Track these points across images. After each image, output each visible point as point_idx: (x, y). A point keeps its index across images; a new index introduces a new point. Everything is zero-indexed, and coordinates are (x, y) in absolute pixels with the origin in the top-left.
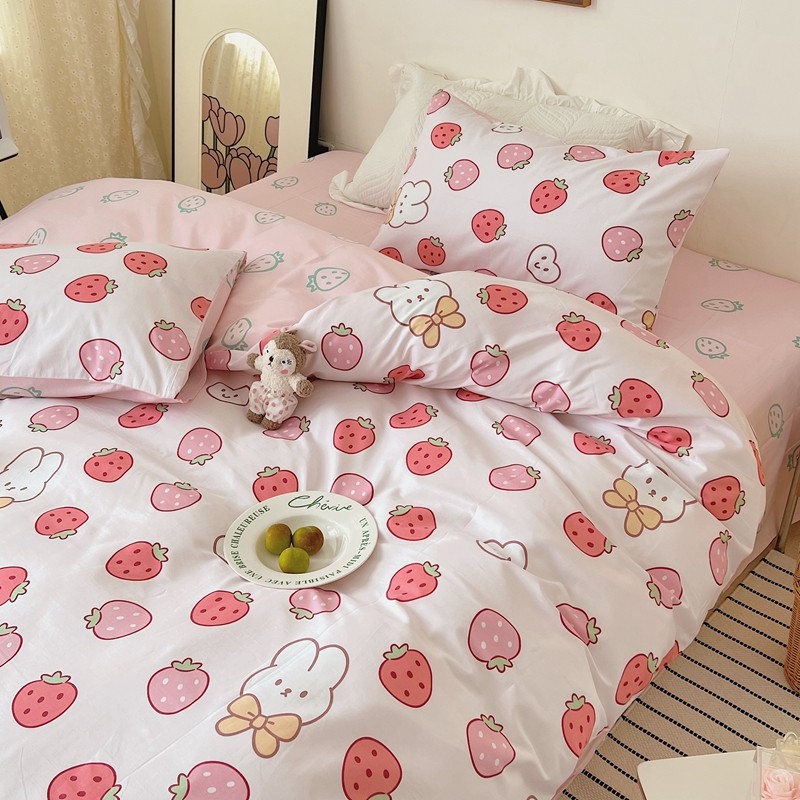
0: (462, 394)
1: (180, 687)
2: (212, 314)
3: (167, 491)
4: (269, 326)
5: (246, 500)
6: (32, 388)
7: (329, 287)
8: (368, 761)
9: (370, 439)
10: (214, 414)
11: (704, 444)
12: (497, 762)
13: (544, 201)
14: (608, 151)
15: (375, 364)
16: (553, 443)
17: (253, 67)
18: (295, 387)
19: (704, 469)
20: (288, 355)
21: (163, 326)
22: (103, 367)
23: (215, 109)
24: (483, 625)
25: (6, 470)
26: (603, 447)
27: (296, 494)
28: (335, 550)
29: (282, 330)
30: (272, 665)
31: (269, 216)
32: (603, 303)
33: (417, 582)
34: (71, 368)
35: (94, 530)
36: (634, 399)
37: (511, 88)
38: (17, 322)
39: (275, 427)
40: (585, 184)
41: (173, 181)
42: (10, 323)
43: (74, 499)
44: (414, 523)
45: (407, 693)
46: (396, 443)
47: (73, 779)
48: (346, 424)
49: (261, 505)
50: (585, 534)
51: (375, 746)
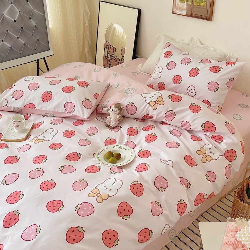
0: (163, 123)
1: (81, 185)
2: (99, 98)
3: (83, 141)
4: (113, 102)
5: (103, 145)
6: (52, 114)
7: (131, 93)
8: (124, 207)
9: (137, 133)
10: (97, 123)
11: (227, 140)
12: (158, 213)
13: (193, 74)
14: (213, 61)
15: (140, 113)
16: (185, 137)
17: (121, 34)
18: (118, 118)
19: (226, 147)
20: (117, 109)
21: (86, 100)
22: (70, 110)
23: (108, 45)
24: (159, 179)
25: (43, 133)
26: (199, 139)
27: (116, 145)
28: (124, 159)
29: (116, 103)
30: (104, 183)
31: (118, 74)
32: (207, 103)
33: (143, 168)
34: (62, 109)
35: (64, 149)
36: (208, 127)
37: (189, 42)
38: (49, 97)
39: (113, 128)
40: (204, 69)
41: (95, 64)
43: (60, 141)
44: (145, 154)
45: (136, 193)
46: (143, 134)
47: (53, 203)
48: (131, 128)
49: (106, 147)
50: (189, 160)
51: (127, 204)
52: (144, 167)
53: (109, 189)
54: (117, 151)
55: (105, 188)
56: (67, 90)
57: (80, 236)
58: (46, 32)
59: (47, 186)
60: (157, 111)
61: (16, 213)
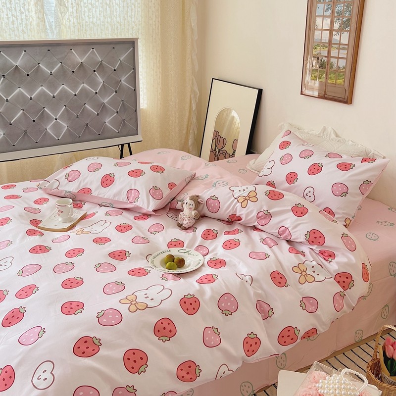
0: (255, 228)
1: (114, 288)
3: (139, 238)
5: (165, 247)
6: (111, 203)
7: (220, 187)
8: (165, 325)
9: (215, 237)
10: (164, 220)
11: (340, 258)
12: (212, 343)
13: (313, 170)
14: (344, 157)
16: (281, 249)
18: (193, 214)
19: (337, 268)
20: (193, 202)
21: (155, 188)
22: (133, 199)
23: (217, 136)
24: (226, 298)
25: (92, 225)
27: (182, 248)
30: (147, 289)
31: (210, 164)
32: (330, 212)
34: (123, 198)
35: (111, 244)
36: (315, 237)
38: (111, 181)
40: (330, 166)
42: (109, 181)
43: (109, 235)
44: (218, 263)
45: (187, 309)
46: (223, 238)
47: (71, 304)
48: (208, 230)
49: (168, 249)
50: (278, 279)
51: (170, 322)
52: (209, 278)
53: (150, 298)
54: (181, 256)
55: (146, 296)
56: (136, 174)
57: (94, 350)
58: (136, 111)
59: (71, 284)
60: (247, 210)
61: (22, 310)
